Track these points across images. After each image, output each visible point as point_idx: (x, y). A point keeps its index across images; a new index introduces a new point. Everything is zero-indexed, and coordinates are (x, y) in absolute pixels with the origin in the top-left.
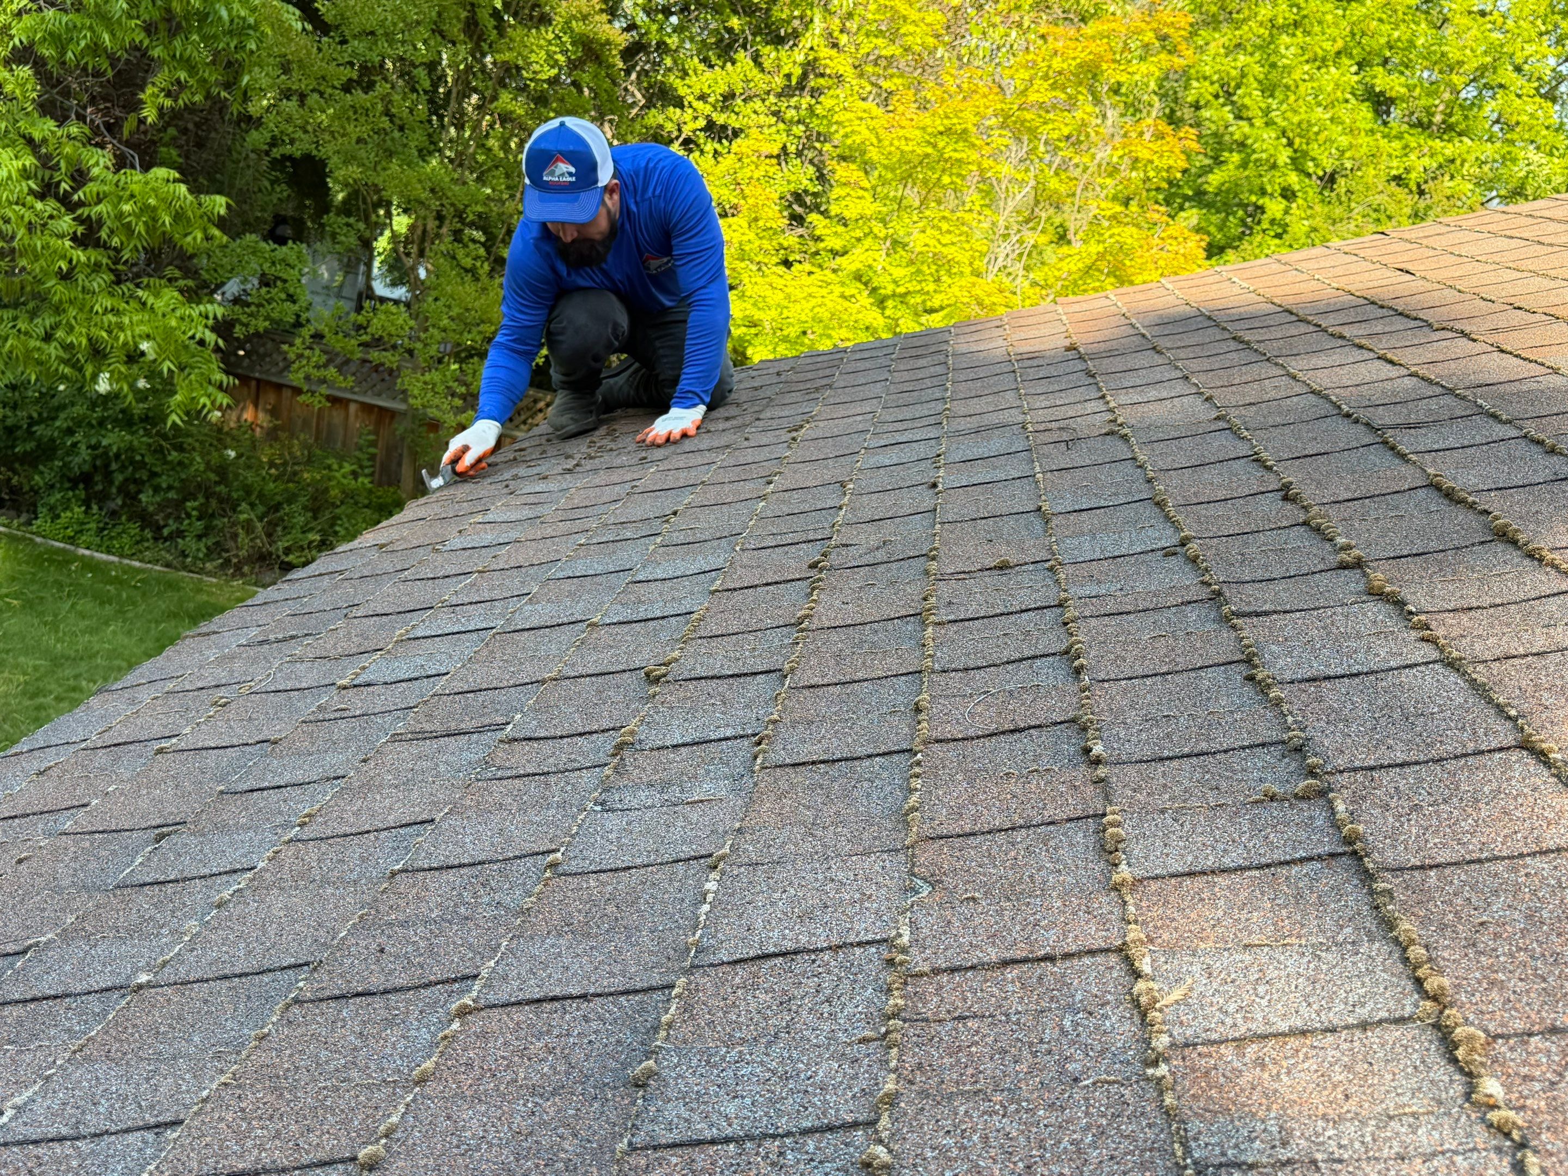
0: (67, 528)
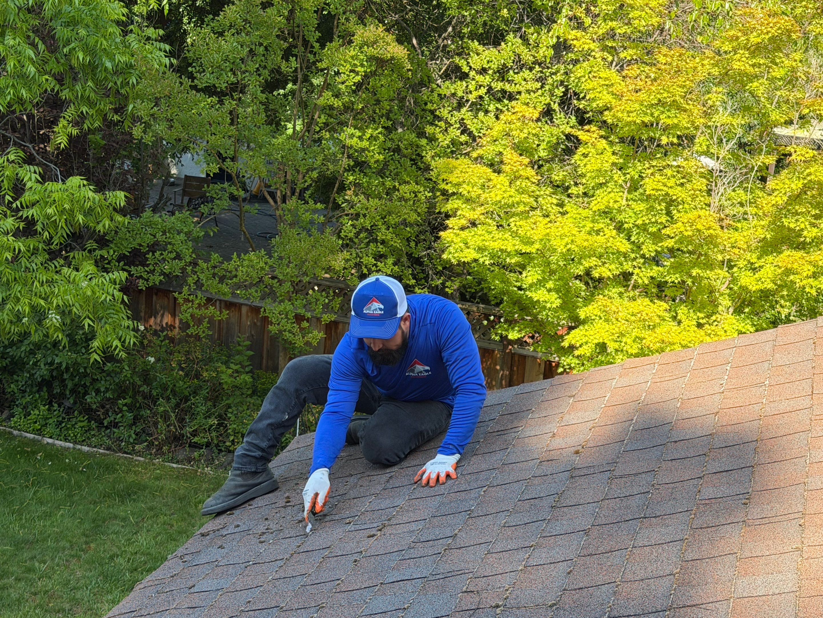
0: (36, 422)
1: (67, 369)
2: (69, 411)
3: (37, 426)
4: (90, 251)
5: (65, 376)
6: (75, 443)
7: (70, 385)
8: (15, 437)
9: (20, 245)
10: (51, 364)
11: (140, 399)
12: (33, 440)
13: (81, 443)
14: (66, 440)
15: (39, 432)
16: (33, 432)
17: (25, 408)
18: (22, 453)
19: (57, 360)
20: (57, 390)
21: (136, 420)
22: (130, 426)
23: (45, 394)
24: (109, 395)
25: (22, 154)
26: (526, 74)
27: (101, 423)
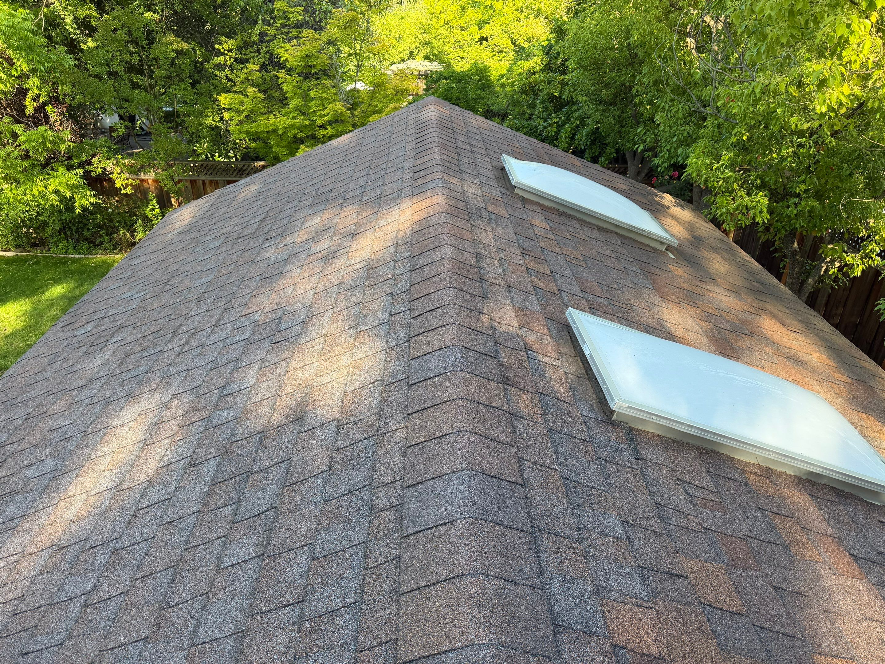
1: (70, 222)
2: (77, 241)
3: (64, 250)
4: (62, 162)
5: (70, 225)
6: (85, 255)
7: (74, 229)
8: (54, 257)
9: (25, 164)
10: (61, 220)
11: (110, 229)
12: (64, 257)
13: (88, 254)
14: (80, 254)
15: (66, 253)
16: (63, 253)
17: (55, 243)
18: (60, 263)
19: (63, 218)
20: (68, 233)
21: (111, 240)
22: (110, 242)
23: (63, 235)
24: (94, 230)
25: (11, 119)
26: (250, 49)
27: (94, 243)
